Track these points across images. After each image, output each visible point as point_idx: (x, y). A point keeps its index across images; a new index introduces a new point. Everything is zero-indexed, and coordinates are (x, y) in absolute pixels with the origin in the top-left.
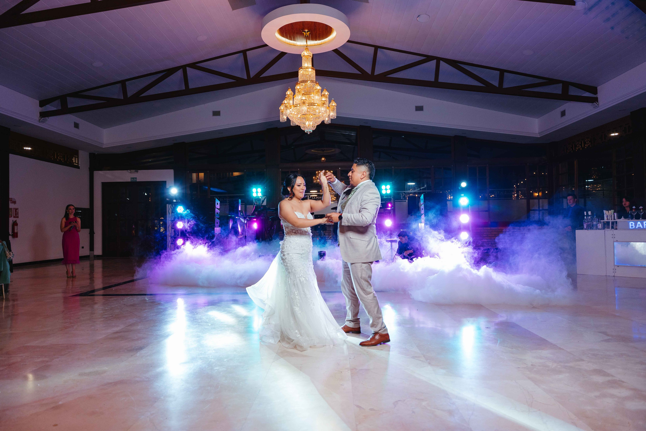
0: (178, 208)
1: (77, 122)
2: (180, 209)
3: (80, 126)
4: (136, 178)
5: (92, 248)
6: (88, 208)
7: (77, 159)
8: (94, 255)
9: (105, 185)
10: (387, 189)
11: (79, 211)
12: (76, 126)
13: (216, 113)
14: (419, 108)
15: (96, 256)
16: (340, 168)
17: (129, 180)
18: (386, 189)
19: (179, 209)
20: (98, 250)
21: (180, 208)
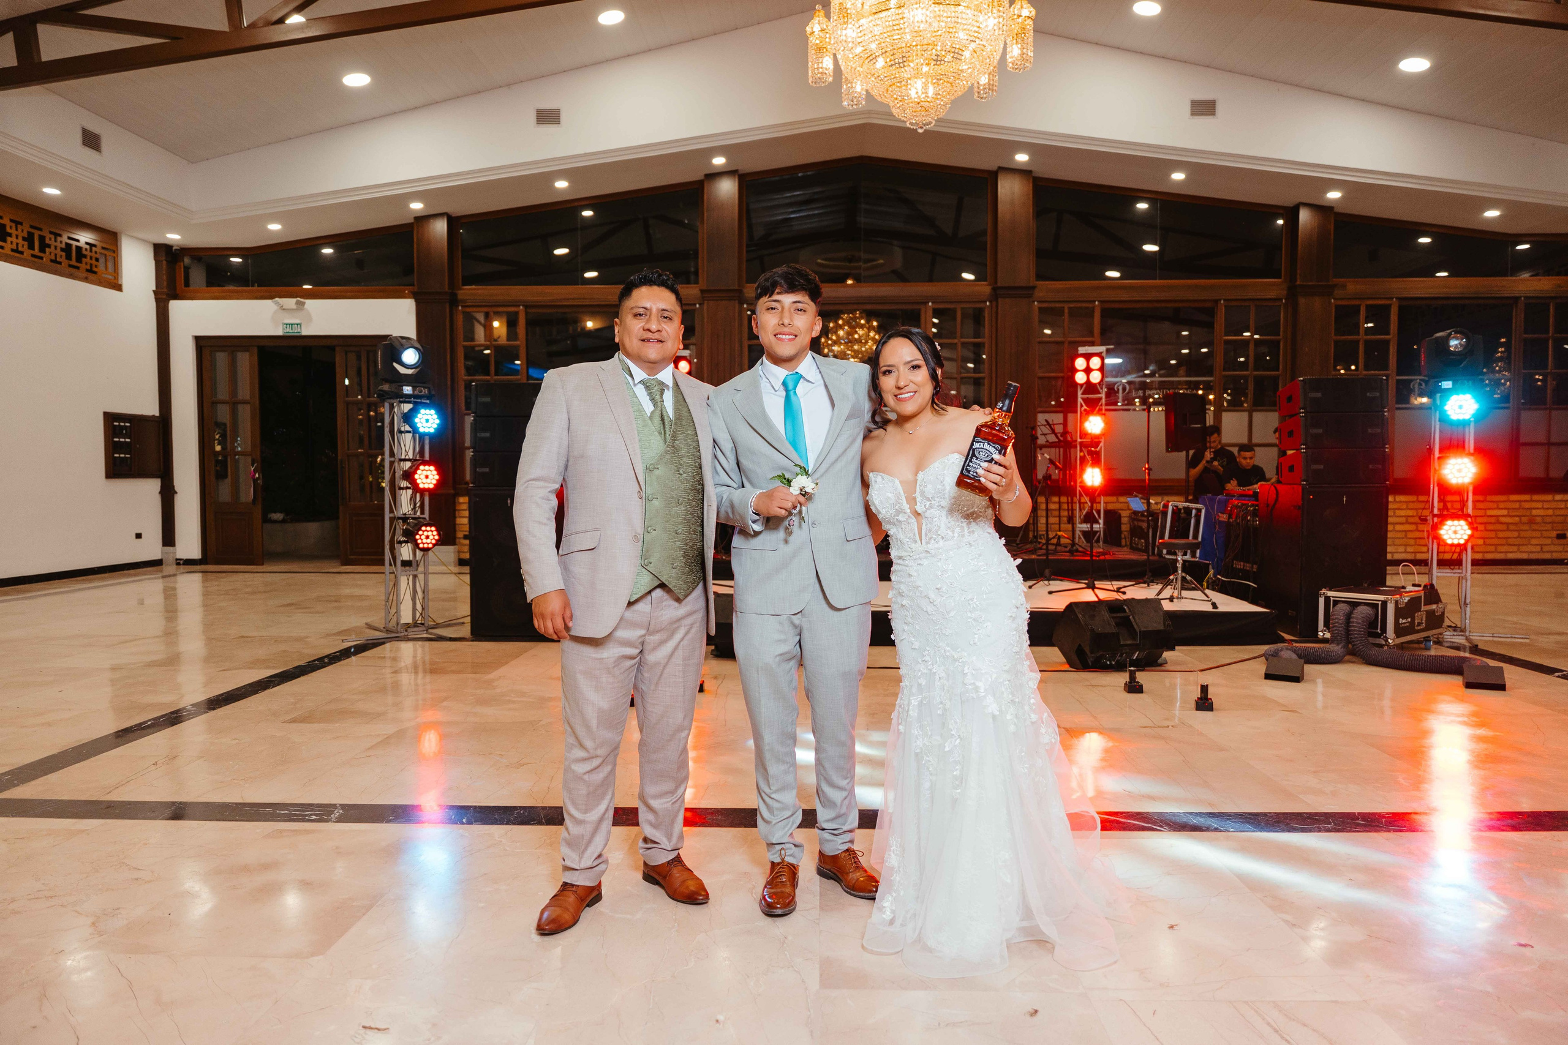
0: (419, 416)
1: (94, 127)
2: (427, 421)
3: (105, 144)
4: (300, 324)
5: (169, 538)
6: (154, 416)
7: (110, 259)
8: (178, 557)
9: (205, 346)
10: (1092, 370)
11: (122, 424)
12: (91, 140)
13: (548, 117)
14: (1204, 108)
15: (181, 562)
16: (930, 304)
17: (279, 332)
18: (1088, 371)
19: (423, 421)
20: (189, 543)
21: (426, 417)
